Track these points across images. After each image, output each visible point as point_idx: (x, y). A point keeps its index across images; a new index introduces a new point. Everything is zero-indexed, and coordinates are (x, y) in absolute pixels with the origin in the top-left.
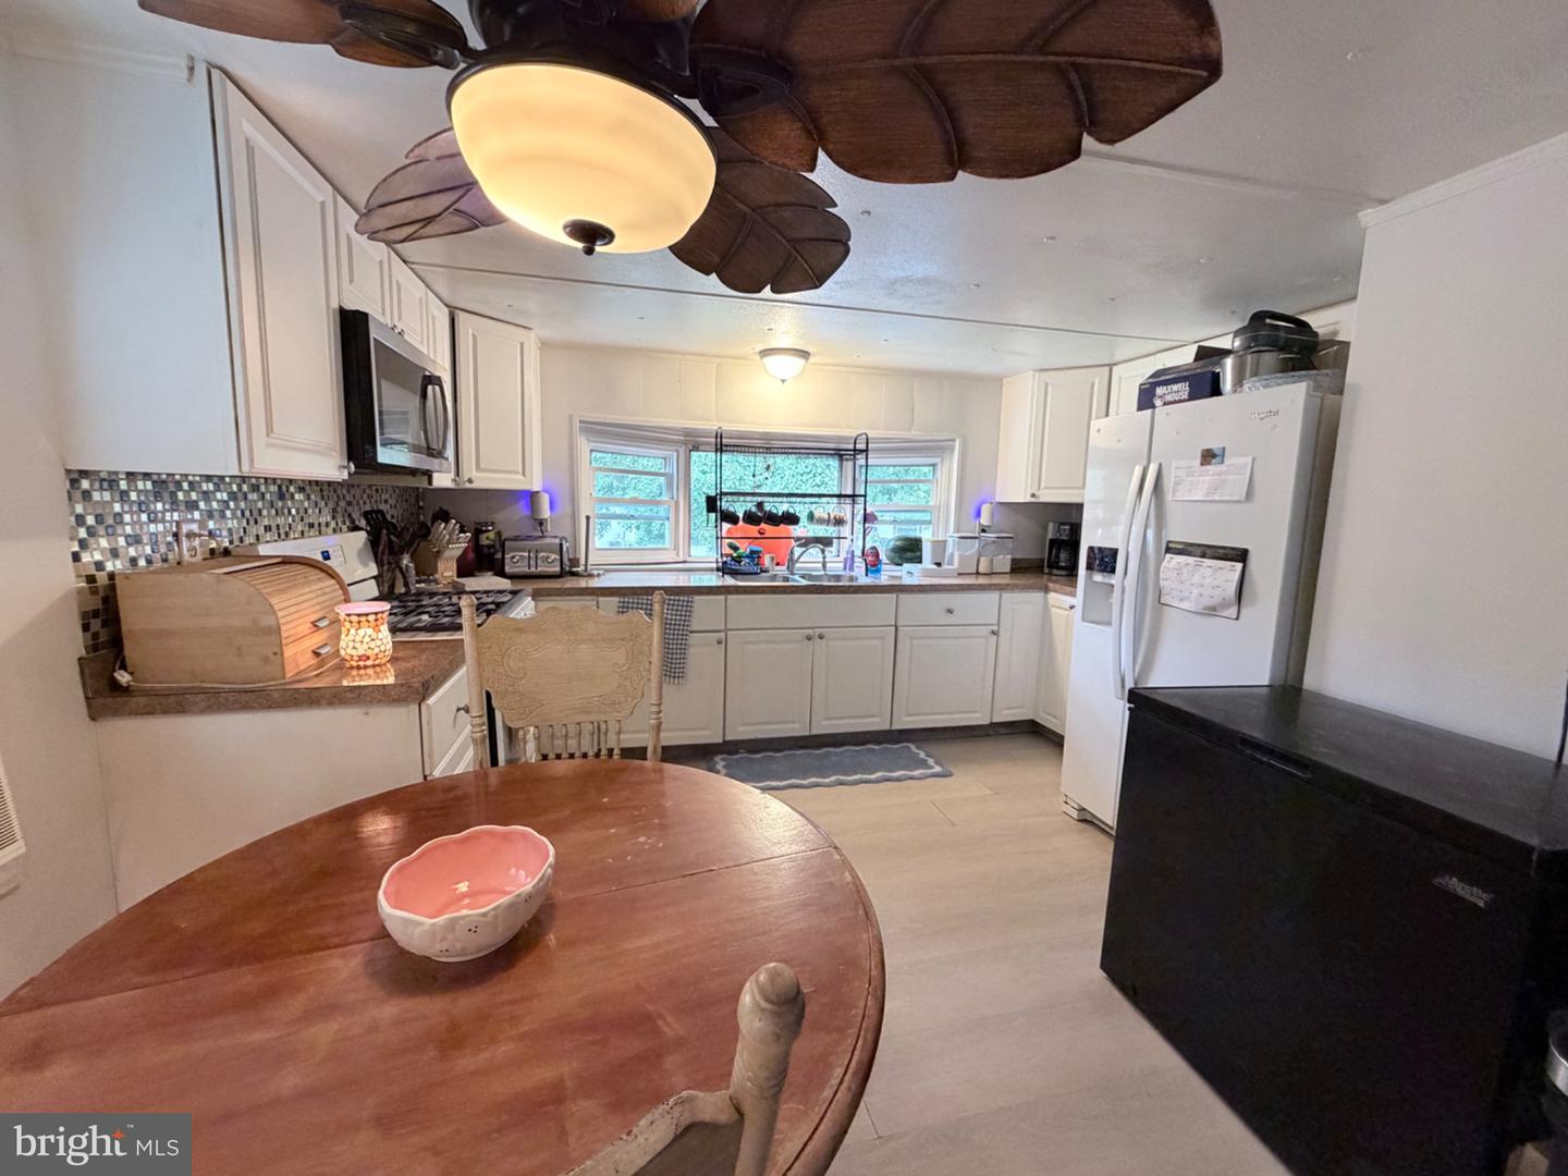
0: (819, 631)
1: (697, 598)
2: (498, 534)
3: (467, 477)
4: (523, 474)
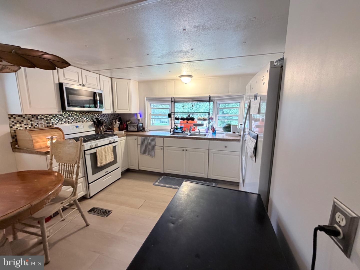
0: (186, 149)
1: (157, 138)
2: (131, 122)
3: (115, 111)
4: (129, 110)
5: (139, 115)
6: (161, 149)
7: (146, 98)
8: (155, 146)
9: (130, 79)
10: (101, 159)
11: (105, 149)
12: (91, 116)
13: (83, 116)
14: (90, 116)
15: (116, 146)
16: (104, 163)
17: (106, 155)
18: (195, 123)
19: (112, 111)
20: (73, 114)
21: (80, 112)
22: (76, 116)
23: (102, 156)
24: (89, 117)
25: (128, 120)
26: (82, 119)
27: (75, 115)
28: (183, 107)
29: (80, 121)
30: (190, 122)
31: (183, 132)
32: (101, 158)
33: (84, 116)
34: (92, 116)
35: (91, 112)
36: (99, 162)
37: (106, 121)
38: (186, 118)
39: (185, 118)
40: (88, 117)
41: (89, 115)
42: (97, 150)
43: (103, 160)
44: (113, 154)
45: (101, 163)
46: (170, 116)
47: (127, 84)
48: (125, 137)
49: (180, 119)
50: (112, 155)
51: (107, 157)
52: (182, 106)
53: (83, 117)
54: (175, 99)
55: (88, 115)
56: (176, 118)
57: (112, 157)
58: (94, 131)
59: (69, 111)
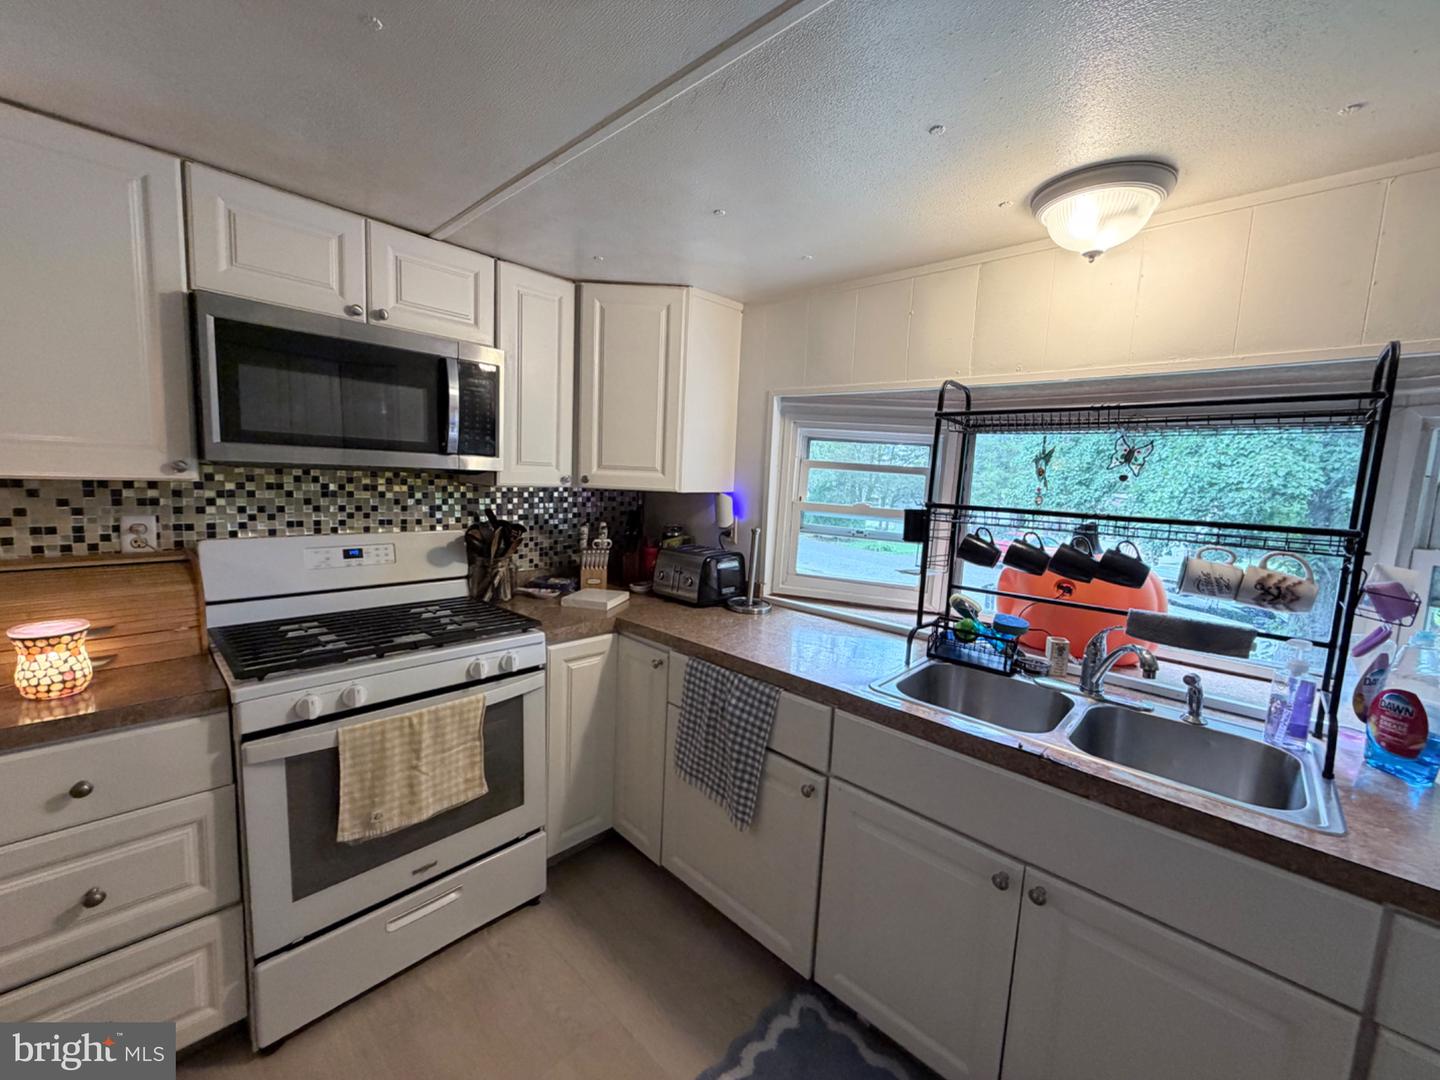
0: (1036, 877)
1: (784, 693)
2: (685, 542)
3: (582, 475)
4: (663, 472)
5: (727, 504)
6: (809, 792)
7: (783, 399)
8: (768, 749)
9: (688, 286)
10: (372, 797)
11: (411, 725)
12: (463, 495)
13: (411, 496)
14: (457, 495)
15: (525, 698)
16: (392, 820)
17: (415, 768)
18: (1148, 612)
19: (567, 471)
20: (350, 480)
21: (396, 475)
22: (366, 495)
23: (379, 772)
24: (451, 501)
25: (674, 531)
26: (404, 509)
27: (366, 488)
28: (1037, 461)
29: (390, 522)
30: (1095, 591)
31: (1017, 667)
32: (373, 787)
33: (418, 495)
34: (470, 495)
35: (462, 477)
36: (351, 811)
37: (556, 526)
38: (1059, 553)
39: (1051, 551)
40: (445, 502)
41: (450, 489)
42: (341, 738)
43: (382, 803)
44: (479, 759)
45: (368, 824)
46: (917, 527)
47: (664, 314)
48: (609, 637)
49: (1002, 559)
50: (473, 764)
51: (423, 778)
52: (1037, 451)
53: (411, 502)
54: (972, 395)
55: (444, 489)
56: (966, 542)
57: (469, 776)
58: (463, 582)
59: (227, 466)
